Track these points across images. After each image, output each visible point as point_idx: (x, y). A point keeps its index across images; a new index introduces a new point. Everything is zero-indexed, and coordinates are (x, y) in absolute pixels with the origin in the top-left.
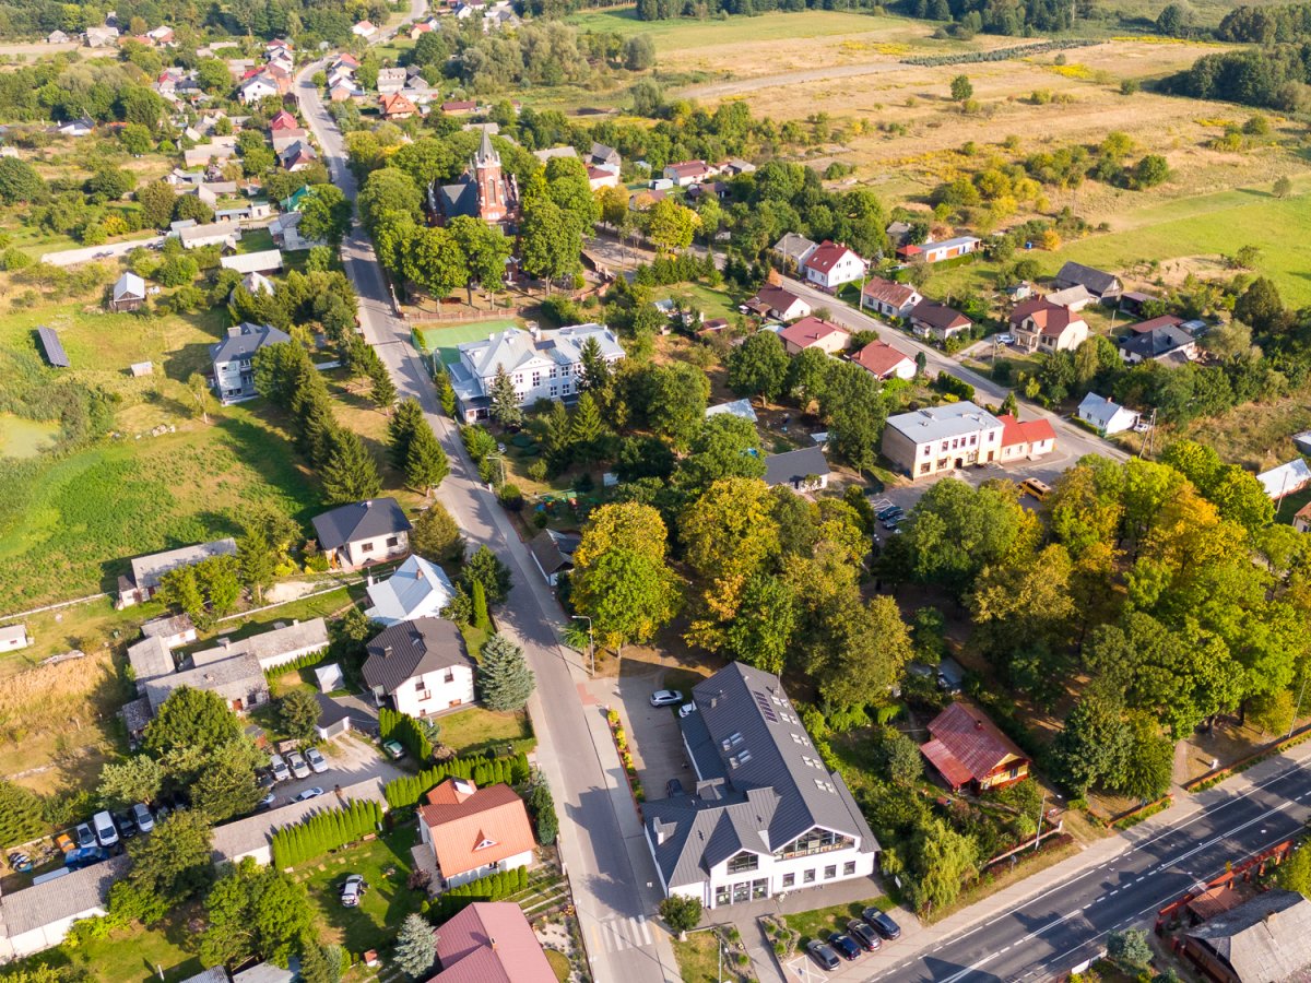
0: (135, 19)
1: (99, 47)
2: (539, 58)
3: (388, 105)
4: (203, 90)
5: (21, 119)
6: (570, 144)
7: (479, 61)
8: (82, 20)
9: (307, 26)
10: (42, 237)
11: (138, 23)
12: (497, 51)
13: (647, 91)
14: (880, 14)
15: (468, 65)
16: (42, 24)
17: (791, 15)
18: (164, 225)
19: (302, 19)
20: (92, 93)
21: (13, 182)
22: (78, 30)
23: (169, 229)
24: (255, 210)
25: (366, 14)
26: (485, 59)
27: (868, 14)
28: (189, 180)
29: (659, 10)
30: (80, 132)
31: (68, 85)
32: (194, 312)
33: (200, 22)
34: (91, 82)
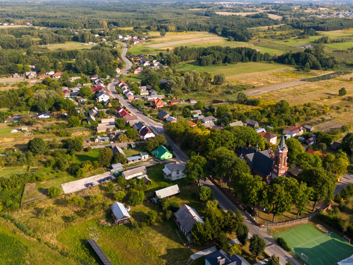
0: (42, 69)
1: (32, 79)
2: (190, 82)
3: (156, 102)
4: (82, 97)
5: (20, 111)
6: (239, 120)
7: (173, 84)
8: (24, 69)
9: (102, 70)
10: (56, 174)
11: (43, 70)
12: (178, 81)
13: (243, 96)
14: (273, 63)
15: (168, 85)
16: (10, 71)
17: (244, 64)
18: (109, 165)
19: (99, 68)
20: (46, 101)
21: (38, 147)
22: (22, 73)
23: (112, 168)
24: (143, 157)
25: (117, 66)
26: (175, 83)
27: (268, 63)
28: (104, 140)
29: (206, 63)
30: (46, 117)
31: (37, 98)
32: (156, 224)
33: (62, 69)
34: (46, 97)
